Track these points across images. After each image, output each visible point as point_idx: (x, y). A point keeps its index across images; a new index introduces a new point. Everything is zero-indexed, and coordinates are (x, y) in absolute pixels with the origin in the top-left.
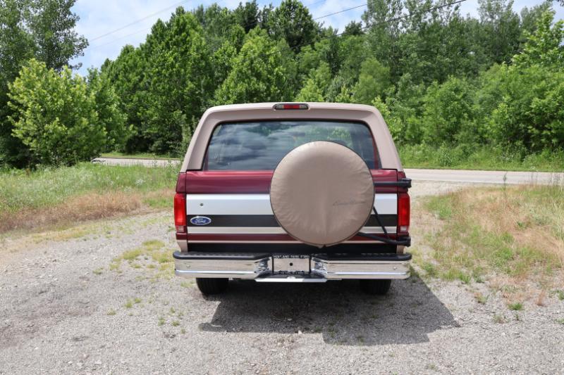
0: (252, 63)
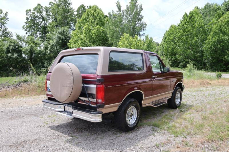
0: (221, 27)
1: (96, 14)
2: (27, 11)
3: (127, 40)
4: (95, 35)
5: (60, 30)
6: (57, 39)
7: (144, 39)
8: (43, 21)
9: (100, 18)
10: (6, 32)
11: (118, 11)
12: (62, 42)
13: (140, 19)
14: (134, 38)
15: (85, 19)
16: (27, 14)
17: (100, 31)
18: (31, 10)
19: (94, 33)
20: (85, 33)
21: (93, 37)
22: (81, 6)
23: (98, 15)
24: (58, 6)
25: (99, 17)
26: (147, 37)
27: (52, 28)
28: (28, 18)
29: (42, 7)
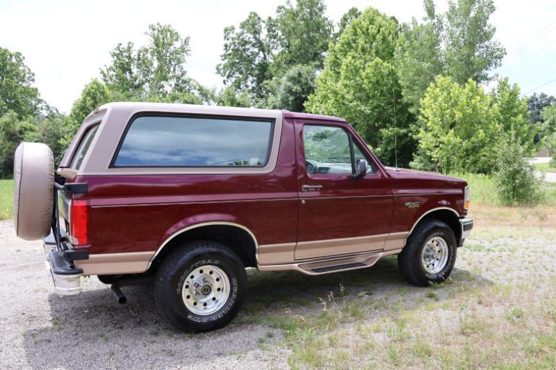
1: (373, 30)
2: (226, 30)
3: (445, 94)
4: (370, 82)
5: (293, 71)
6: (284, 92)
7: (494, 90)
8: (261, 53)
9: (384, 39)
10: (183, 80)
11: (425, 19)
12: (296, 99)
13: (488, 36)
14: (464, 87)
15: (348, 44)
16: (225, 38)
17: (383, 70)
18: (234, 29)
19: (367, 78)
20: (346, 78)
21: (363, 86)
22: (350, 11)
23: (379, 31)
24: (294, 15)
25: (381, 37)
26: (503, 85)
27: (278, 66)
28: (229, 45)
29: (259, 19)
